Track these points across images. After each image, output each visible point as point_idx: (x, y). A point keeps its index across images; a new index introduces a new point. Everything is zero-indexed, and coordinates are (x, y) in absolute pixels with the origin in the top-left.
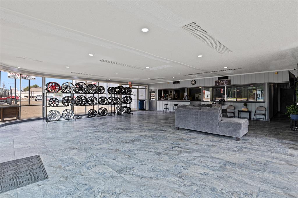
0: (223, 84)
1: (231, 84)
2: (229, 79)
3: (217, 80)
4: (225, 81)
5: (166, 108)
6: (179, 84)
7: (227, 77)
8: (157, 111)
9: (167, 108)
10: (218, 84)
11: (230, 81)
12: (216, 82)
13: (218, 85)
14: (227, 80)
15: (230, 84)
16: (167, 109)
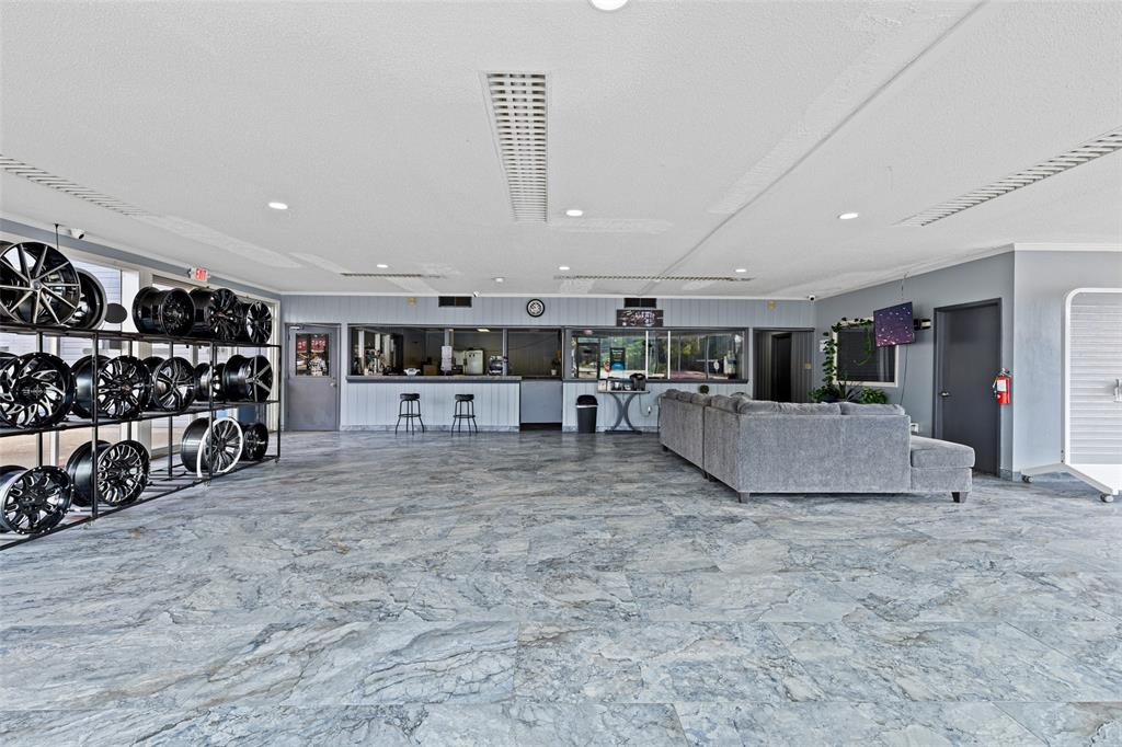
0: (641, 323)
1: (665, 325)
2: (659, 308)
3: (622, 307)
4: (647, 315)
5: (407, 416)
6: (467, 308)
7: (652, 302)
8: (341, 429)
9: (416, 412)
10: (627, 321)
11: (660, 313)
12: (619, 313)
13: (625, 324)
14: (653, 312)
15: (661, 326)
16: (416, 421)
